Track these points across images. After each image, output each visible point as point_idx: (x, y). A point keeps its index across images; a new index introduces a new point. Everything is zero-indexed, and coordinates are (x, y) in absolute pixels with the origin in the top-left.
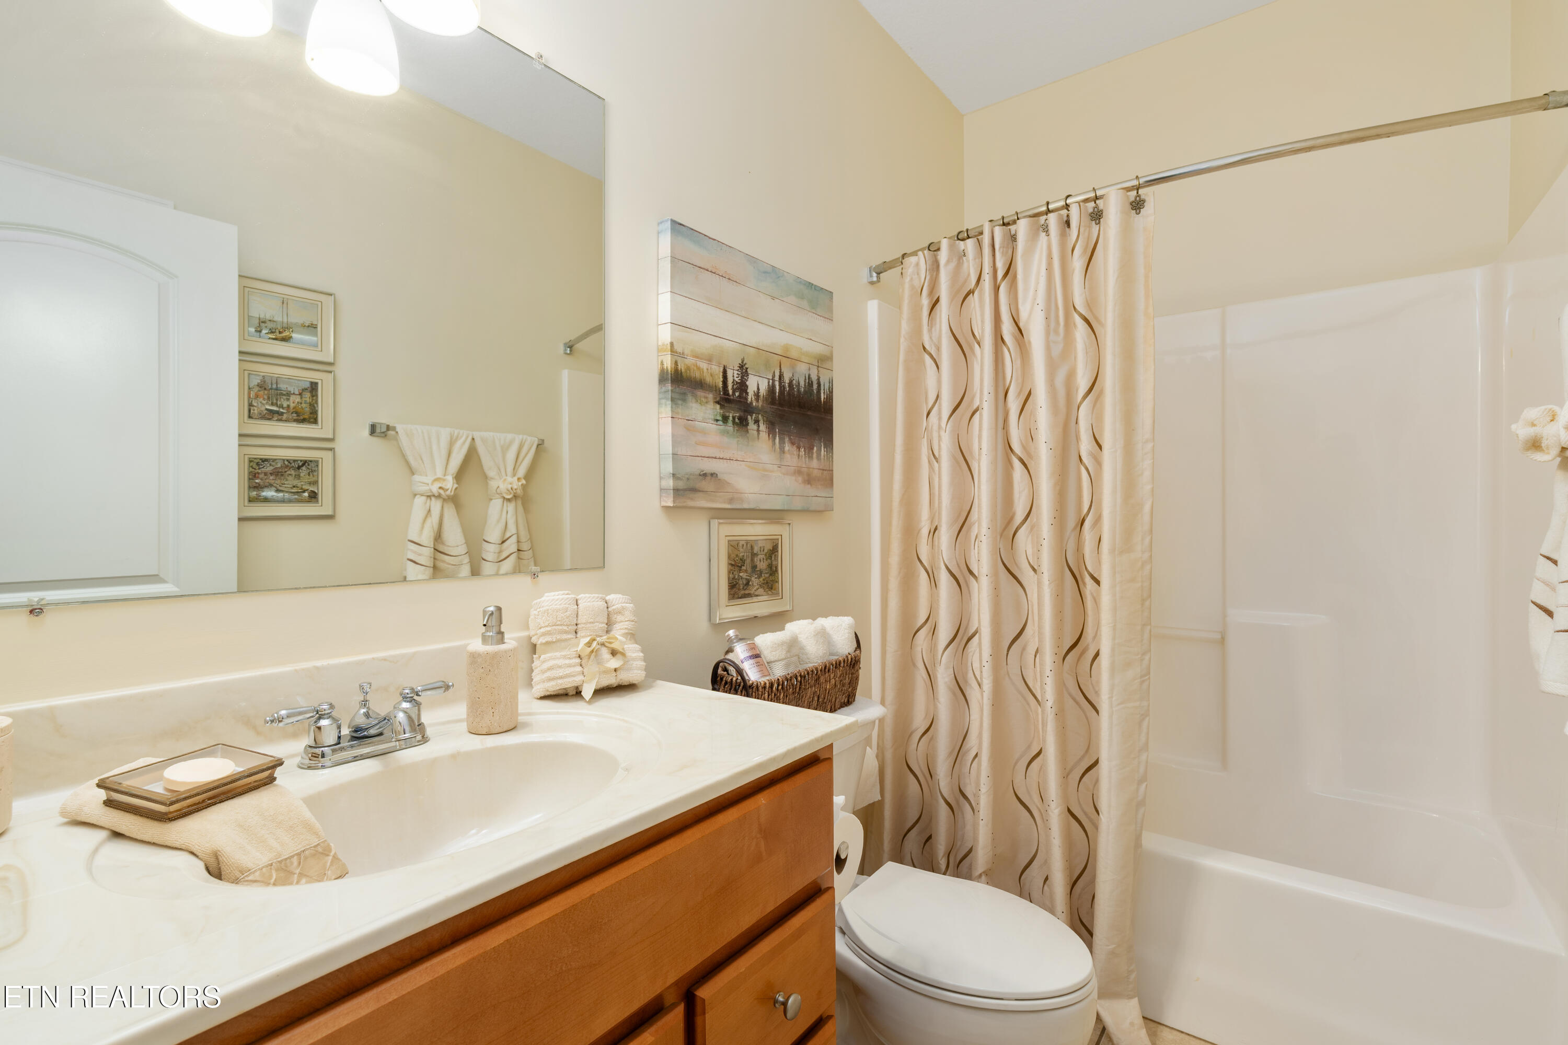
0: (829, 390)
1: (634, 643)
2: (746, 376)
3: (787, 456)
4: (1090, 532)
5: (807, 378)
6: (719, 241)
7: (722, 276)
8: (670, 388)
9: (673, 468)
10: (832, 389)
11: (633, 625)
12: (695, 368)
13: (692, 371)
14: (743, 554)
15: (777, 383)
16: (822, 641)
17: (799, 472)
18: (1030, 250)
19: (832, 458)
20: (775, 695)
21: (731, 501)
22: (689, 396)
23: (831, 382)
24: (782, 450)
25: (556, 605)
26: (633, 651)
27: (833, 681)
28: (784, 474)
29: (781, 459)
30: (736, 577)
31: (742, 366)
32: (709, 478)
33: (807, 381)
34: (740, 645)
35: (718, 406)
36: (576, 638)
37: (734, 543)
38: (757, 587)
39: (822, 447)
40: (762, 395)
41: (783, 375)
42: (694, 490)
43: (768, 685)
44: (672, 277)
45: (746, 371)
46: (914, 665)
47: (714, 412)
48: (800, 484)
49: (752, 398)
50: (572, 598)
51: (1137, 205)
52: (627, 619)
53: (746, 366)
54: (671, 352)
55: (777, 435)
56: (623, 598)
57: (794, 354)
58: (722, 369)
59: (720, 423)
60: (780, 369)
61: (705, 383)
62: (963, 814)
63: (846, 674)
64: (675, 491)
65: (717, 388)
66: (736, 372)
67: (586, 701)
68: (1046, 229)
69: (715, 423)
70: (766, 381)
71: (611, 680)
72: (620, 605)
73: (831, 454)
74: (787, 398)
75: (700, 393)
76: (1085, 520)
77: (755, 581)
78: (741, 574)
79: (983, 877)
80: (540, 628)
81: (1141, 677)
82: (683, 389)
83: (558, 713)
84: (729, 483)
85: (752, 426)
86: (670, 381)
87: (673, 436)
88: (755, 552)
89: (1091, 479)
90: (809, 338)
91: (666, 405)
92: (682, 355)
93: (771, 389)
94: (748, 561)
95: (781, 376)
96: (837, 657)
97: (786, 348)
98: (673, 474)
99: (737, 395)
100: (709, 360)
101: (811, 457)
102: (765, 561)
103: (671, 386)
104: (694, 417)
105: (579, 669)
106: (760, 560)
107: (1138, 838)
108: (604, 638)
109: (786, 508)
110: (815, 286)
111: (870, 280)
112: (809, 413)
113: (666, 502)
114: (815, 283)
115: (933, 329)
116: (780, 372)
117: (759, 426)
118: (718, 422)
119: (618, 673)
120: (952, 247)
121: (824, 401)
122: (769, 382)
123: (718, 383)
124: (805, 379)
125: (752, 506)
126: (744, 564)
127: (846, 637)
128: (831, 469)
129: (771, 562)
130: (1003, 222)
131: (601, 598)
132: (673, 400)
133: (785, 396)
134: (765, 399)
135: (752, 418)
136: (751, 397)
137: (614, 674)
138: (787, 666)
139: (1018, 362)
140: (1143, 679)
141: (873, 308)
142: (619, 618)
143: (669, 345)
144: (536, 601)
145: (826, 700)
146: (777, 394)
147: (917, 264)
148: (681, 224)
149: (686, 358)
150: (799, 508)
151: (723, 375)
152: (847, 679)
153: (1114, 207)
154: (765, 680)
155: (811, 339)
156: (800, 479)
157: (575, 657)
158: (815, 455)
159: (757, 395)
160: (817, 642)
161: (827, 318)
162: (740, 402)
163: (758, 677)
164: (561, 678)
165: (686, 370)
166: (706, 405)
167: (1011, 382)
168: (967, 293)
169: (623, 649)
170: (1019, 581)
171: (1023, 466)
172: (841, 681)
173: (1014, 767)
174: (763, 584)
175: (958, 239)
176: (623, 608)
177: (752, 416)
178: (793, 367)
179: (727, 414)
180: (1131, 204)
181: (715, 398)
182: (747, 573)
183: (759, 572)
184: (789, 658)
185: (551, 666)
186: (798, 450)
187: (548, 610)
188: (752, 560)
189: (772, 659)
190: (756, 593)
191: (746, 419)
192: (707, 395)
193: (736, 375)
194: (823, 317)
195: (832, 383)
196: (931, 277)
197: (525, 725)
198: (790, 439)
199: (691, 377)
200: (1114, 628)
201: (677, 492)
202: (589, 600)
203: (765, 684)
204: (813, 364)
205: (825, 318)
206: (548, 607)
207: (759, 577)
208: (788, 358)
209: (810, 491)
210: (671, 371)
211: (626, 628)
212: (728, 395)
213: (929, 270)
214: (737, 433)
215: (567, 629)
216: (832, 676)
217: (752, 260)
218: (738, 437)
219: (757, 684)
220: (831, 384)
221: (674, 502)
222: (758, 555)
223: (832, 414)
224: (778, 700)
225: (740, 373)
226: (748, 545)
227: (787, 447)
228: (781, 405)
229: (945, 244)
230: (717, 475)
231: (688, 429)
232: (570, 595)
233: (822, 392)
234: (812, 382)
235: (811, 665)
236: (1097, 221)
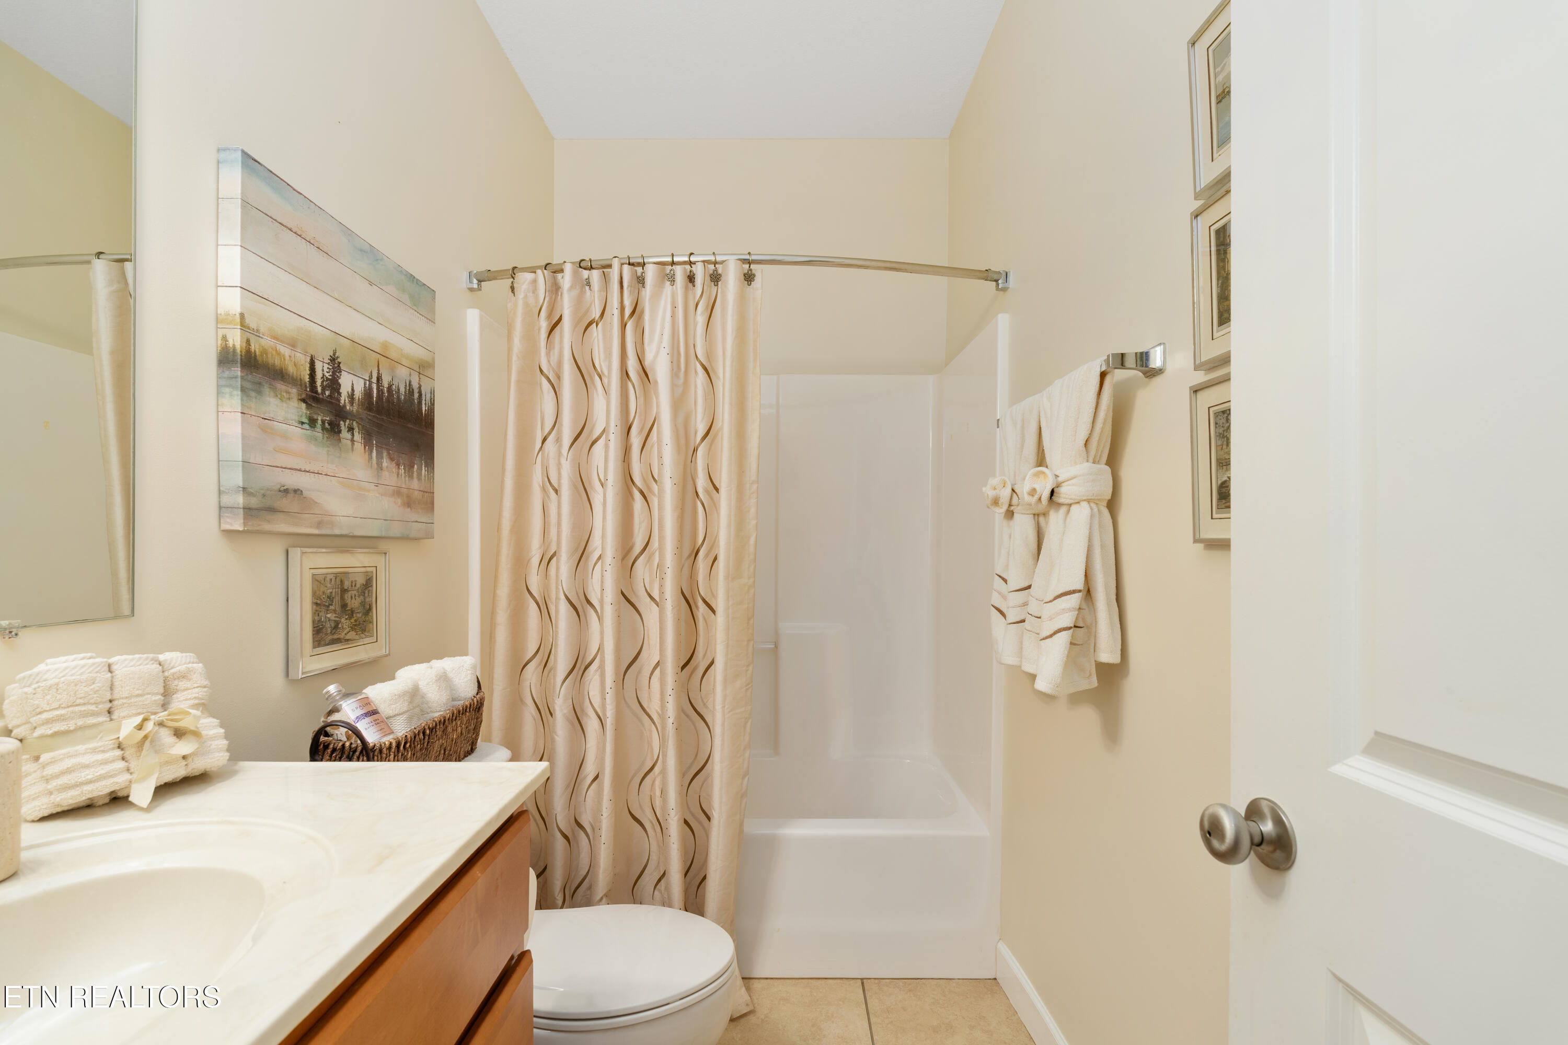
0: (431, 401)
1: (209, 716)
2: (339, 373)
3: (385, 473)
4: (704, 562)
5: (408, 385)
6: (305, 197)
7: (309, 242)
8: (239, 373)
9: (244, 481)
10: (434, 400)
11: (206, 692)
12: (274, 353)
13: (270, 356)
14: (331, 590)
15: (374, 386)
16: (445, 686)
17: (397, 493)
18: (656, 296)
19: (434, 479)
20: (402, 755)
21: (319, 525)
22: (265, 387)
23: (433, 392)
24: (380, 467)
25: (72, 675)
26: (210, 727)
27: (459, 730)
28: (382, 495)
29: (379, 477)
30: (322, 620)
31: (333, 360)
32: (291, 495)
33: (408, 388)
34: (349, 702)
35: (304, 405)
36: (111, 720)
37: (321, 578)
38: (348, 630)
39: (423, 466)
40: (357, 399)
41: (381, 377)
42: (272, 510)
43: (394, 745)
44: (244, 228)
45: (339, 366)
46: (522, 701)
47: (298, 412)
48: (399, 506)
49: (345, 400)
50: (102, 662)
51: (749, 278)
52: (196, 685)
53: (339, 360)
54: (241, 326)
55: (375, 448)
56: (186, 656)
57: (393, 355)
58: (308, 359)
59: (306, 426)
60: (379, 370)
61: (286, 374)
62: (577, 843)
63: (472, 720)
64: (246, 510)
65: (303, 382)
66: (326, 366)
67: (141, 809)
68: (673, 281)
69: (300, 426)
70: (362, 381)
71: (179, 772)
72: (184, 666)
73: (432, 475)
74: (385, 405)
75: (280, 386)
76: (699, 551)
77: (345, 623)
78: (328, 616)
79: (604, 899)
80: (40, 713)
81: (746, 686)
82: (258, 377)
83: (93, 835)
84: (316, 503)
85: (345, 434)
86: (239, 365)
87: (244, 437)
88: (346, 588)
89: (706, 513)
90: (411, 339)
91: (231, 395)
92: (257, 333)
93: (368, 393)
94: (337, 599)
95: (379, 379)
96: (462, 702)
97: (385, 345)
98: (244, 488)
99: (327, 394)
100: (293, 345)
101: (411, 477)
102: (357, 598)
103: (241, 371)
104: (272, 415)
105: (122, 764)
106: (352, 597)
107: (741, 824)
108: (162, 716)
109: (383, 534)
110: (417, 279)
111: (470, 286)
112: (410, 425)
113: (231, 524)
114: (416, 277)
115: (551, 353)
116: (378, 373)
117: (353, 435)
118: (304, 425)
119: (190, 760)
120: (575, 274)
121: (425, 413)
122: (365, 384)
123: (304, 376)
124: (406, 386)
125: (344, 532)
126: (332, 602)
127: (469, 678)
128: (432, 491)
129: (365, 599)
130: (629, 262)
131: (152, 660)
132: (243, 390)
133: (383, 402)
134: (361, 404)
135: (345, 425)
136: (344, 398)
137: (184, 763)
138: (410, 719)
139: (641, 400)
140: (747, 688)
141: (473, 317)
142: (182, 684)
143: (238, 316)
144: (22, 675)
145: (451, 752)
146: (375, 399)
147: (535, 281)
148: (256, 161)
149: (262, 338)
150: (398, 534)
151: (310, 367)
152: (472, 724)
153: (732, 275)
154: (387, 740)
155: (412, 340)
156: (399, 501)
157: (113, 749)
158: (415, 474)
159: (351, 396)
160: (440, 687)
161: (430, 320)
162: (331, 403)
163: (379, 736)
164: (90, 782)
165: (261, 353)
166: (288, 401)
167: (635, 417)
168: (589, 323)
169: (196, 727)
170: (636, 607)
171: (643, 498)
172: (467, 728)
173: (628, 786)
174: (355, 625)
175: (580, 267)
176: (189, 671)
177: (345, 422)
178: (392, 369)
179: (315, 417)
180: (744, 275)
181: (299, 395)
182: (336, 613)
183: (349, 612)
184: (412, 709)
185: (68, 768)
186: (397, 467)
187: (57, 684)
188: (342, 598)
189: (391, 713)
190: (347, 637)
191: (339, 426)
192: (290, 390)
193: (326, 370)
194: (425, 317)
195: (434, 394)
196: (551, 298)
197: (36, 866)
198: (389, 454)
199: (269, 364)
200: (727, 646)
201: (249, 512)
202: (132, 663)
203: (391, 744)
204: (415, 369)
205: (427, 319)
206: (57, 680)
207: (350, 618)
208: (387, 357)
209: (411, 515)
210: (241, 352)
211: (195, 698)
212: (316, 392)
213: (549, 291)
214: (327, 441)
215: (97, 709)
216: (459, 723)
217: (348, 232)
218: (328, 447)
219: (381, 745)
220: (432, 396)
221: (245, 524)
222: (348, 591)
223: (433, 428)
224: (405, 759)
225: (331, 367)
226: (338, 579)
227: (386, 463)
228: (379, 412)
229: (568, 268)
230: (302, 491)
231: (264, 430)
232: (94, 658)
233: (423, 402)
234: (413, 390)
235: (437, 715)
236: (716, 283)
